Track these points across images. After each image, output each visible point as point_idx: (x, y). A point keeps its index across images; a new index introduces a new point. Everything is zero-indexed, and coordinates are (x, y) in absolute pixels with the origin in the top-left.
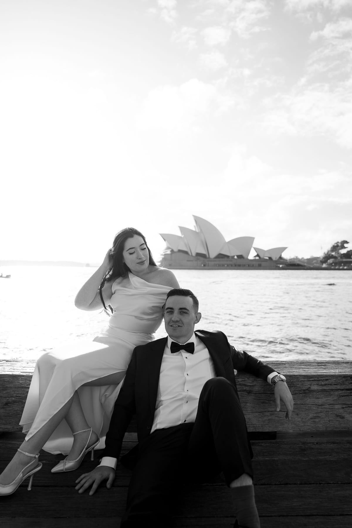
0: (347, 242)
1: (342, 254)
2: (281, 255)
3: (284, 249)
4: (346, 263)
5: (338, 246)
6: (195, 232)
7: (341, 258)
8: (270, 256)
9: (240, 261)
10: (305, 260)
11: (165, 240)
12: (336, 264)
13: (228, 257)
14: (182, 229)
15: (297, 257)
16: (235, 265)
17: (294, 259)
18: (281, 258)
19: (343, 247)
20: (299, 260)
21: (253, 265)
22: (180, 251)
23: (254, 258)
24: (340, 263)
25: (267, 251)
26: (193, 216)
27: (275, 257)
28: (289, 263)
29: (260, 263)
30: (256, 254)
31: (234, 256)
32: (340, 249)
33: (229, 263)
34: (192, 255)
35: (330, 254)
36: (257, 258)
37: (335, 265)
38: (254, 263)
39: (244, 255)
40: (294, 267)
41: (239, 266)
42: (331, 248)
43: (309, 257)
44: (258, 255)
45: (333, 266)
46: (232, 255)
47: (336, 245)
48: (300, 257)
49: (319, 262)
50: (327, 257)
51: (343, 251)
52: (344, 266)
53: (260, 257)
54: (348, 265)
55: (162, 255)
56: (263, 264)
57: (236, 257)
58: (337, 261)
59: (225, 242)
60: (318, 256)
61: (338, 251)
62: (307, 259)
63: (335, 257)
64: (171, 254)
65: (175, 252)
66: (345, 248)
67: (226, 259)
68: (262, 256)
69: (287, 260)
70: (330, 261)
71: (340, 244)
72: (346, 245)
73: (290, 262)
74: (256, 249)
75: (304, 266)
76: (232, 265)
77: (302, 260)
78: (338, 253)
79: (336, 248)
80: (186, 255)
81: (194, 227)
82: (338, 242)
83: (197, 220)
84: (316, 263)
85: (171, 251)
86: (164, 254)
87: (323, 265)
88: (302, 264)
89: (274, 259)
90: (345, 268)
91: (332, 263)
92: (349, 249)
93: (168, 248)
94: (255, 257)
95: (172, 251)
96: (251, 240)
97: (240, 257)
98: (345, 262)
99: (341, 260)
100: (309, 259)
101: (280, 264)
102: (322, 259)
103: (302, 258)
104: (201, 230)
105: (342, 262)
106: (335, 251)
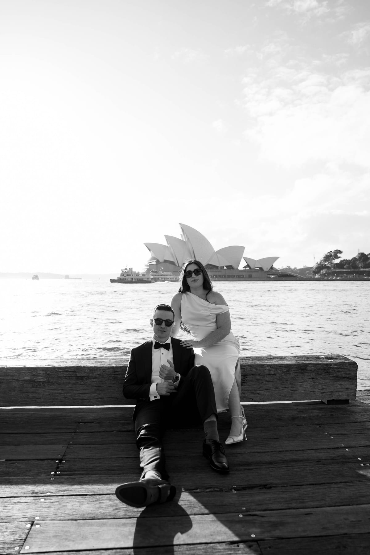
0: (340, 252)
1: (335, 264)
2: (273, 265)
3: (276, 259)
4: (338, 274)
5: (331, 256)
6: (182, 241)
7: (334, 268)
8: (260, 267)
9: (230, 272)
10: (297, 270)
11: (150, 250)
12: (329, 274)
13: (217, 267)
14: (168, 238)
15: (289, 267)
16: (225, 276)
17: (286, 269)
18: (272, 268)
19: (336, 257)
20: (292, 270)
21: (243, 276)
22: (166, 261)
23: (244, 269)
24: (333, 273)
25: (258, 260)
26: (179, 223)
27: (266, 268)
28: (280, 274)
29: (250, 274)
30: (246, 264)
31: (224, 267)
32: (333, 259)
33: (218, 274)
34: (179, 266)
35: (323, 264)
36: (248, 268)
37: (328, 276)
38: (244, 274)
39: (234, 266)
40: (286, 278)
41: (229, 277)
42: (324, 257)
43: (302, 267)
44: (248, 266)
45: (326, 276)
46: (221, 266)
47: (329, 254)
48: (292, 267)
49: (312, 272)
50: (320, 267)
51: (337, 261)
52: (338, 276)
53: (250, 268)
54: (341, 275)
55: (147, 266)
56: (254, 275)
57: (225, 268)
58: (330, 271)
59: (214, 251)
60: (312, 266)
61: (332, 261)
62: (300, 269)
63: (328, 268)
64: (156, 265)
65: (161, 263)
66: (339, 257)
67: (215, 270)
68: (252, 267)
69: (278, 271)
70: (323, 271)
71: (333, 254)
72: (339, 255)
73: (282, 273)
74: (246, 260)
75: (296, 277)
76: (220, 276)
77: (295, 270)
78: (332, 263)
79: (328, 257)
80: (172, 266)
81: (180, 235)
82: (331, 252)
83: (185, 229)
84: (308, 273)
85: (156, 262)
86: (149, 264)
87: (316, 275)
88: (294, 274)
89: (265, 269)
90: (339, 278)
91: (325, 274)
92: (342, 259)
93: (153, 258)
94: (245, 267)
95: (158, 261)
96: (241, 249)
97: (230, 267)
98: (338, 271)
99: (334, 270)
100: (302, 269)
101: (271, 275)
102: (315, 270)
103: (295, 268)
104: (188, 239)
105: (336, 272)
106: (328, 261)
